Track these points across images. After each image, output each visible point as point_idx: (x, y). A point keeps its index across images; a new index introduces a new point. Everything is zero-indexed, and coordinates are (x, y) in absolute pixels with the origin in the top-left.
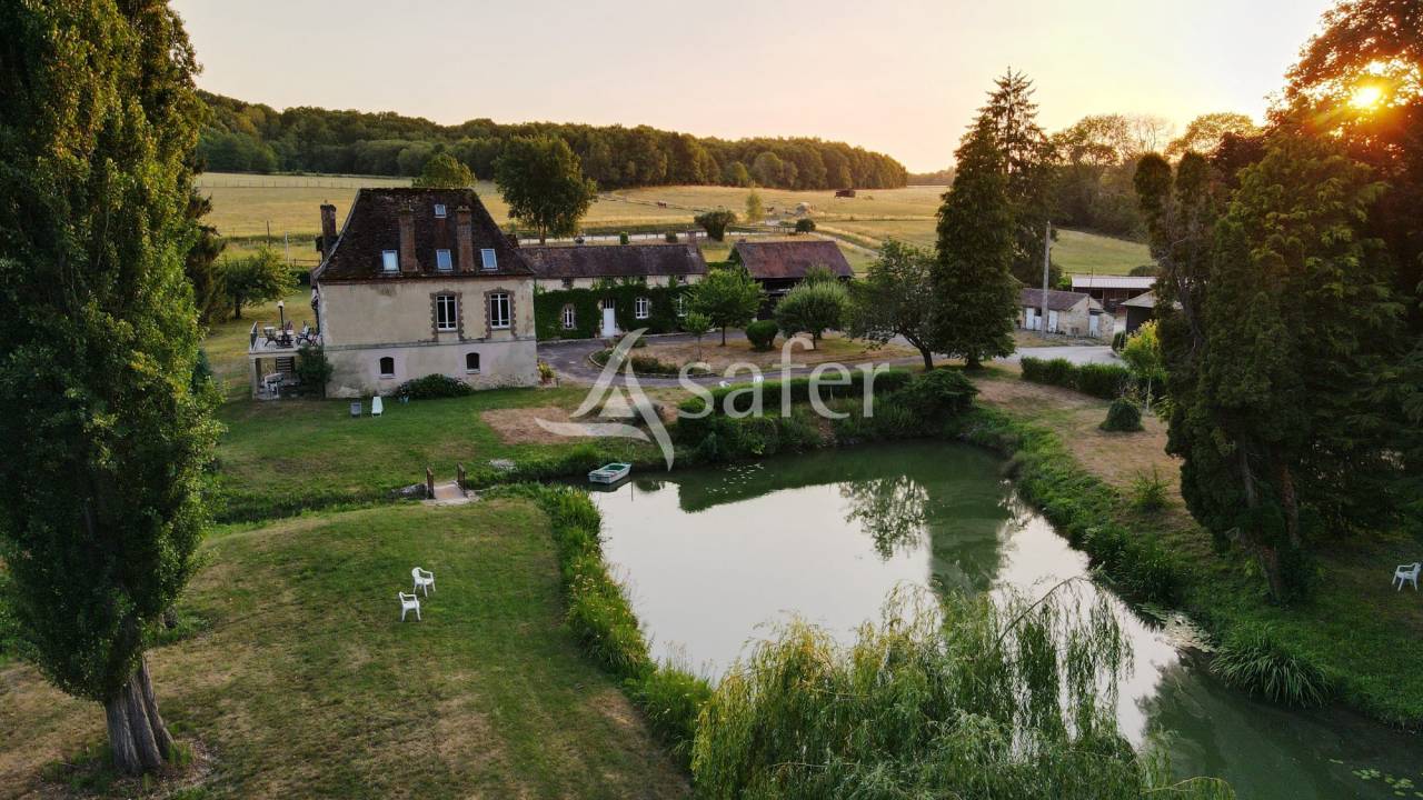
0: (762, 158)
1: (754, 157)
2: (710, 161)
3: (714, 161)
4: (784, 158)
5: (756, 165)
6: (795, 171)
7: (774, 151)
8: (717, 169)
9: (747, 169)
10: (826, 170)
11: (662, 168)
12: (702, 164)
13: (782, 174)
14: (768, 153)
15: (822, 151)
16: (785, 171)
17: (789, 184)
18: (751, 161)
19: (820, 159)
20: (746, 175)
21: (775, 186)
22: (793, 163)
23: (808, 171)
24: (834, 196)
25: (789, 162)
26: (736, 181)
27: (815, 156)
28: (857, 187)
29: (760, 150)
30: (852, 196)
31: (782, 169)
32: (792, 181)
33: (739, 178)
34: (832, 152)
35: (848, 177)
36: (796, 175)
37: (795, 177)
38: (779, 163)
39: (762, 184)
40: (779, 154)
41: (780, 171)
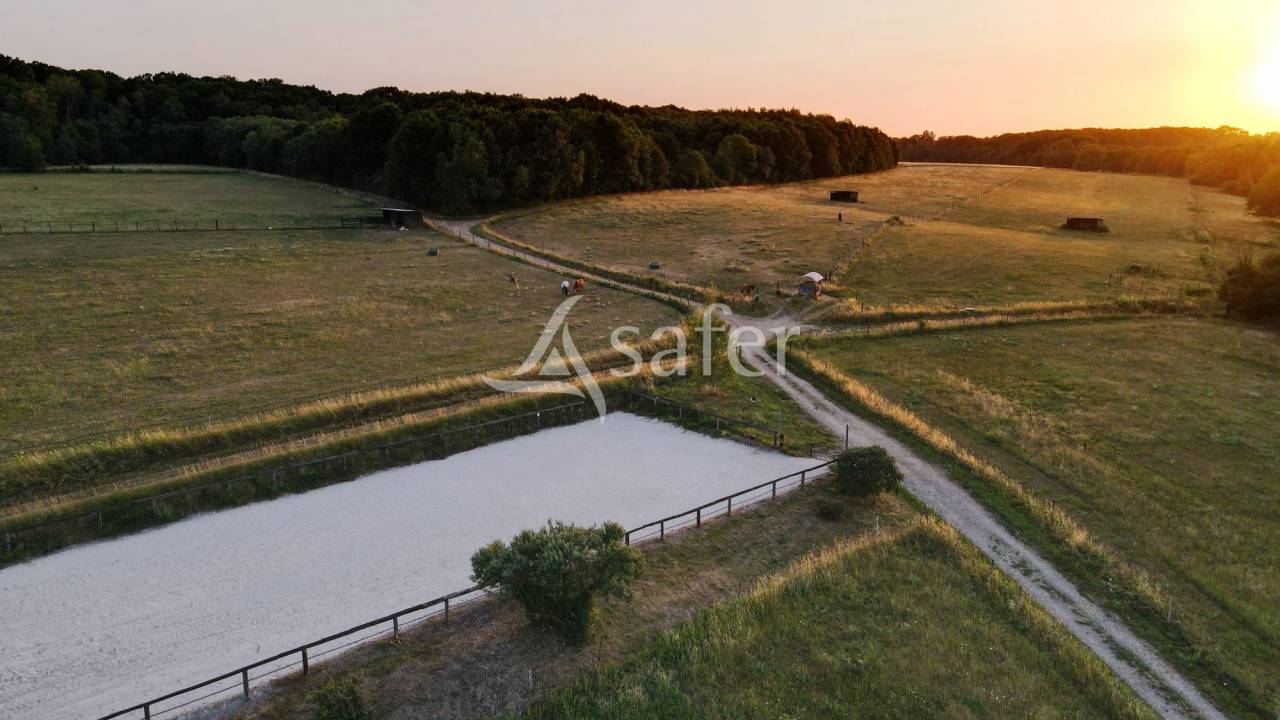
0: (729, 141)
1: (719, 140)
2: (654, 154)
3: (662, 154)
4: (758, 143)
5: (721, 152)
6: (772, 158)
7: (745, 133)
8: (666, 163)
9: (707, 159)
10: (810, 155)
11: (577, 173)
12: (642, 162)
13: (755, 165)
14: (735, 135)
15: (806, 129)
16: (758, 159)
17: (764, 175)
18: (714, 146)
19: (804, 141)
20: (706, 169)
21: (745, 181)
22: (768, 149)
23: (789, 157)
24: (829, 197)
25: (765, 146)
26: (692, 178)
27: (796, 136)
28: (846, 172)
29: (727, 130)
30: (855, 200)
31: (755, 157)
32: (768, 172)
33: (697, 174)
34: (819, 129)
35: (837, 162)
36: (773, 163)
37: (771, 165)
38: (752, 149)
39: (728, 179)
40: (750, 134)
41: (752, 160)
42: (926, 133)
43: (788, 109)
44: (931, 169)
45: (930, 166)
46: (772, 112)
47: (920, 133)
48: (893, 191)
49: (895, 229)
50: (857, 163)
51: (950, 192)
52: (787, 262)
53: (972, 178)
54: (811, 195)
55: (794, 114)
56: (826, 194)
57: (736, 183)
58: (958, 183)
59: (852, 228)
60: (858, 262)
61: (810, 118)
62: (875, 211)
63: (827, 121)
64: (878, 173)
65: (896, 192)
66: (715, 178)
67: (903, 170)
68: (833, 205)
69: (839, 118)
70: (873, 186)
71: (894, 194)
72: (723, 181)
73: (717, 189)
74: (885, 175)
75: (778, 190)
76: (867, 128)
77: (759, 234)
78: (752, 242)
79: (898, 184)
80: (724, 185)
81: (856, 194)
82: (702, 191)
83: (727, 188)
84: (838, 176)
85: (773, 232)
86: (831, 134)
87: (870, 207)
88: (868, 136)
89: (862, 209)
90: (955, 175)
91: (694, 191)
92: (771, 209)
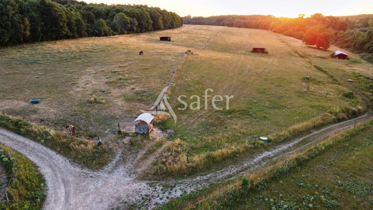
0: (118, 16)
1: (114, 15)
4: (130, 16)
5: (114, 21)
6: (137, 23)
9: (107, 23)
10: (152, 22)
13: (129, 26)
14: (121, 13)
15: (150, 12)
16: (131, 23)
17: (134, 30)
20: (107, 28)
21: (126, 32)
22: (135, 19)
23: (143, 22)
24: (160, 39)
25: (133, 18)
26: (100, 31)
27: (146, 14)
28: (166, 28)
29: (118, 11)
30: (170, 40)
31: (129, 22)
32: (135, 28)
33: (102, 30)
34: (154, 12)
35: (162, 25)
36: (137, 25)
37: (136, 26)
38: (127, 19)
39: (117, 32)
40: (127, 13)
41: (128, 24)
42: (189, 15)
43: (143, 5)
44: (193, 27)
45: (193, 26)
46: (137, 5)
47: (187, 15)
48: (183, 36)
49: (190, 57)
50: (169, 25)
51: (203, 36)
52: (133, 89)
53: (207, 30)
54: (153, 38)
55: (146, 7)
56: (158, 38)
57: (122, 33)
58: (205, 32)
59: (170, 58)
60: (176, 85)
61: (152, 8)
62: (179, 45)
63: (158, 9)
64: (176, 28)
65: (185, 36)
66: (112, 31)
67: (185, 27)
68: (161, 43)
69: (162, 9)
70: (176, 33)
71: (184, 37)
72: (115, 33)
73: (112, 36)
74: (179, 29)
75: (139, 36)
76: (172, 12)
77: (121, 65)
78: (115, 72)
79: (185, 33)
80: (116, 35)
81: (170, 38)
82: (105, 37)
83: (117, 36)
84: (163, 30)
85: (130, 63)
86: (159, 14)
87: (176, 44)
88: (172, 15)
89: (173, 45)
90: (202, 29)
91: (101, 37)
92: (132, 47)
